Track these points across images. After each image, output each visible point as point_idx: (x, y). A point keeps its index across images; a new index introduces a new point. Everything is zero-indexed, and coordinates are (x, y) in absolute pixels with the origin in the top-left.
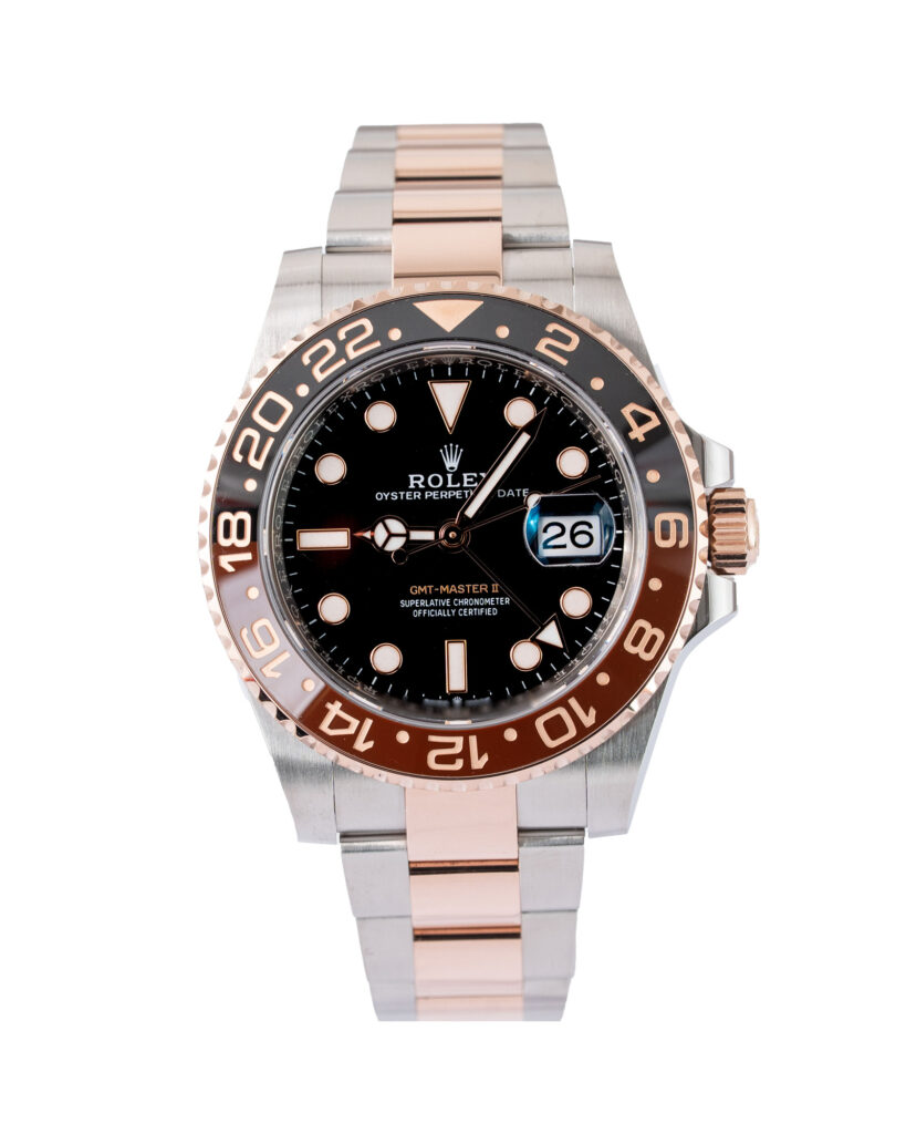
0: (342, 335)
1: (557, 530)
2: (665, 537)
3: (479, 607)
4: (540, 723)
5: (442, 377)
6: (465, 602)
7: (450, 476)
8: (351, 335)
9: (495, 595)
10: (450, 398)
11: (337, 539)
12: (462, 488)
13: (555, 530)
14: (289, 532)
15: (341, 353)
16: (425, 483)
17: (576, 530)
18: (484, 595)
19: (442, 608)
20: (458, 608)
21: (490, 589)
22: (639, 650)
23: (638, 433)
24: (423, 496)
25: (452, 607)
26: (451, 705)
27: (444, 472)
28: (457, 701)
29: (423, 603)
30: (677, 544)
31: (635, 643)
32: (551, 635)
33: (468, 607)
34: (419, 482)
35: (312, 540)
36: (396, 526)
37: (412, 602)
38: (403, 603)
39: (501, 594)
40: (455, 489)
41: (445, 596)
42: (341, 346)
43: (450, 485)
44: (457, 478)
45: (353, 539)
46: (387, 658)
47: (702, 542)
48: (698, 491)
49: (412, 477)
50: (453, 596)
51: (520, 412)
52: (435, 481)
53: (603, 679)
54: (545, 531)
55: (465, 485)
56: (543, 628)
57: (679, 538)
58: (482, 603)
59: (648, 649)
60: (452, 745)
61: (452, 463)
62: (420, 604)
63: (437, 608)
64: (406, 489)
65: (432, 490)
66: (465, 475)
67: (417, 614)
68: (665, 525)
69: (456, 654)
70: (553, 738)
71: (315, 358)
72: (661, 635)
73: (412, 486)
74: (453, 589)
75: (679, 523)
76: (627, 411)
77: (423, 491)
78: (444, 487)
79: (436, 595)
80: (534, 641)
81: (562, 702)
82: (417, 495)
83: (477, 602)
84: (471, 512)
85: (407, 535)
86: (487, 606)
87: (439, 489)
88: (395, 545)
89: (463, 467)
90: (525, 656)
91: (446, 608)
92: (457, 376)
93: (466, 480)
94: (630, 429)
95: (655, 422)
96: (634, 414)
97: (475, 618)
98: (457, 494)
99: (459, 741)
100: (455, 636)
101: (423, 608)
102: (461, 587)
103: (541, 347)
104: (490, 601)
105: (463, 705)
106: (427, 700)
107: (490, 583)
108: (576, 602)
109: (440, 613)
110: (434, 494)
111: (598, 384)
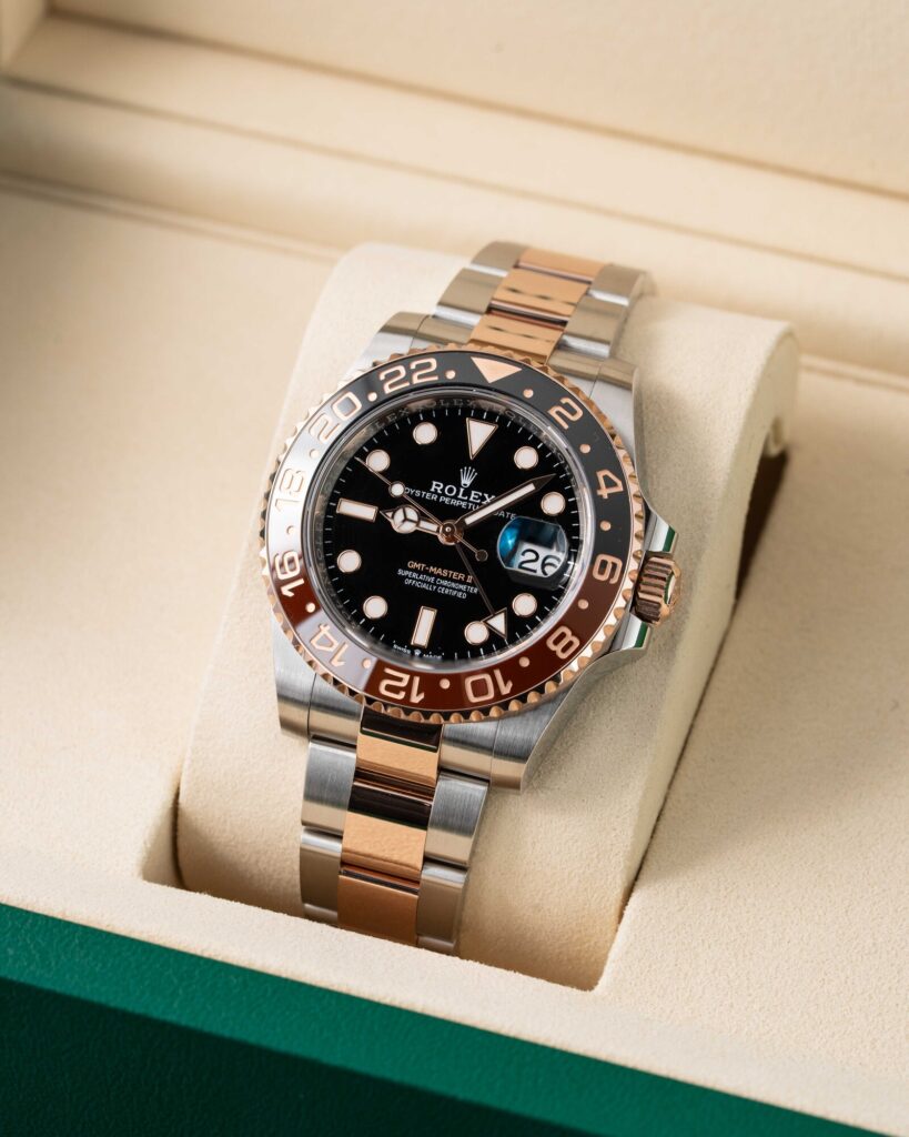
0: (413, 366)
1: (533, 556)
2: (601, 572)
3: (454, 589)
4: (468, 682)
5: (478, 417)
6: (445, 583)
7: (462, 490)
8: (419, 367)
9: (468, 584)
10: (479, 434)
11: (367, 512)
12: (468, 501)
13: (531, 556)
14: (334, 498)
15: (408, 378)
16: (443, 490)
17: (548, 561)
18: (460, 582)
19: (427, 582)
20: (438, 586)
21: (466, 579)
22: (558, 649)
23: (604, 492)
24: (438, 499)
25: (435, 584)
26: (413, 654)
27: (459, 486)
28: (417, 653)
29: (415, 575)
30: (609, 579)
31: (556, 642)
32: (499, 622)
33: (446, 587)
34: (439, 489)
35: (349, 508)
36: (412, 514)
37: (406, 573)
38: (400, 572)
39: (473, 584)
40: (463, 500)
41: (432, 574)
42: (410, 373)
43: (460, 496)
44: (467, 492)
45: (378, 516)
46: (375, 607)
47: (628, 584)
48: (636, 546)
49: (434, 483)
50: (438, 576)
51: (526, 458)
52: (451, 490)
53: (525, 662)
54: (523, 554)
55: (471, 499)
56: (495, 615)
57: (612, 576)
58: (457, 586)
59: (564, 650)
60: (400, 680)
61: (466, 481)
62: (412, 574)
63: (424, 582)
64: (428, 490)
65: (446, 496)
66: (473, 492)
67: (408, 582)
68: (604, 564)
69: (426, 618)
70: (476, 695)
71: (389, 377)
72: (577, 642)
73: (433, 490)
74: (439, 571)
75: (614, 565)
76: (601, 475)
77: (439, 495)
78: (455, 497)
79: (426, 572)
80: (485, 622)
81: (490, 671)
82: (435, 497)
83: (453, 585)
84: (470, 520)
85: (418, 523)
86: (460, 590)
87: (452, 497)
88: (408, 528)
89: (474, 486)
90: (476, 633)
91: (430, 583)
92: (490, 419)
93: (473, 495)
94: (599, 488)
95: (620, 488)
96: (606, 478)
97: (447, 596)
98: (464, 504)
99: (406, 678)
100: (430, 605)
101: (413, 579)
102: (445, 572)
103: (553, 412)
104: (463, 587)
105: (421, 656)
106: (395, 646)
107: (467, 574)
108: (524, 605)
109: (424, 586)
110: (447, 500)
111: (586, 449)
